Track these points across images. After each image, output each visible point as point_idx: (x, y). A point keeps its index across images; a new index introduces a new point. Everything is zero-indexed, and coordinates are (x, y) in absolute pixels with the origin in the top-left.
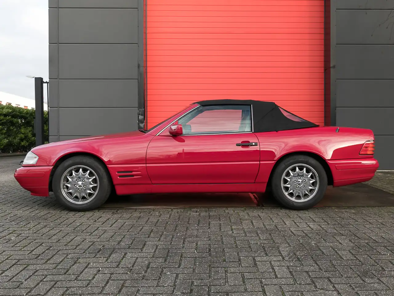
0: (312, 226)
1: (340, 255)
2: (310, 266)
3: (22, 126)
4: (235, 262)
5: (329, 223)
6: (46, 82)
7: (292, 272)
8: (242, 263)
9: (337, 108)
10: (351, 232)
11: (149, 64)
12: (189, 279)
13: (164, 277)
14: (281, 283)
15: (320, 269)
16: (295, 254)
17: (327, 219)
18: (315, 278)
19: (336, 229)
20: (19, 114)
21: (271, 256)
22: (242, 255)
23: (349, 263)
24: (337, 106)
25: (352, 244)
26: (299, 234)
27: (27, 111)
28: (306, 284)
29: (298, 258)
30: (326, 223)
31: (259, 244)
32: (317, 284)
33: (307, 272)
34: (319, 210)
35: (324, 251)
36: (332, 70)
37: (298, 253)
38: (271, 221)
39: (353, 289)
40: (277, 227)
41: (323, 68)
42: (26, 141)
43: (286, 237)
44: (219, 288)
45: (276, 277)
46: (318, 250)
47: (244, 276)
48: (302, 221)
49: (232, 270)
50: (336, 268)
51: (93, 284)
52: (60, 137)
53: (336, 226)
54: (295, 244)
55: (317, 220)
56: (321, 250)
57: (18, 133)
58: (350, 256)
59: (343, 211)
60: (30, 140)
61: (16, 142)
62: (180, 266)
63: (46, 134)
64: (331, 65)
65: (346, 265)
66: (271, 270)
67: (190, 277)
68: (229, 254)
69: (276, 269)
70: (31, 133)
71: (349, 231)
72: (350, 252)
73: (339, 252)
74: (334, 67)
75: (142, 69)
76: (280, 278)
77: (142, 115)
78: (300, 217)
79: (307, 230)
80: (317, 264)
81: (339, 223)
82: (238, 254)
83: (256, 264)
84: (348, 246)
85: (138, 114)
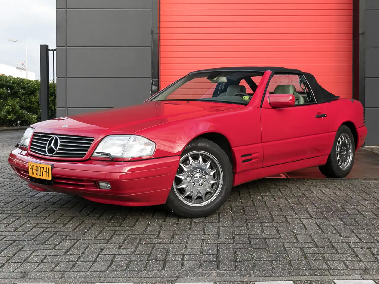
0: (338, 194)
1: (363, 215)
2: (335, 222)
3: (8, 97)
4: (268, 219)
5: (355, 191)
6: (52, 50)
7: (319, 226)
8: (274, 220)
9: (366, 78)
10: (375, 198)
11: (162, 30)
12: (230, 230)
13: (207, 229)
14: (310, 233)
15: (345, 224)
16: (322, 214)
17: (353, 188)
18: (340, 230)
19: (361, 196)
20: (6, 83)
21: (300, 215)
22: (274, 215)
23: (371, 220)
24: (366, 76)
25: (375, 207)
26: (326, 199)
27: (14, 80)
28: (332, 234)
29: (325, 217)
30: (351, 191)
31: (288, 206)
32: (342, 234)
33: (333, 226)
34: (345, 181)
35: (349, 212)
36: (361, 38)
37: (325, 213)
38: (298, 189)
39: (373, 237)
40: (304, 194)
41: (352, 35)
42: (13, 114)
43: (313, 202)
44: (257, 236)
45: (306, 229)
46: (343, 211)
47: (278, 229)
48: (328, 190)
49: (266, 224)
50: (359, 224)
51: (148, 232)
52: (68, 108)
53: (361, 194)
54: (322, 206)
55: (342, 189)
56: (346, 211)
57: (4, 105)
58: (372, 215)
59: (370, 182)
60: (18, 113)
61: (2, 115)
62: (220, 222)
63: (34, 106)
64: (360, 33)
65: (368, 222)
66: (301, 225)
67: (230, 228)
68: (261, 213)
69: (306, 224)
70: (18, 105)
71: (374, 198)
72: (373, 213)
73: (363, 213)
74: (363, 34)
75: (155, 36)
76: (309, 230)
77: (155, 85)
78: (326, 187)
79: (333, 197)
80: (342, 221)
81: (364, 191)
82: (270, 214)
83: (287, 221)
84: (371, 208)
85: (151, 85)
